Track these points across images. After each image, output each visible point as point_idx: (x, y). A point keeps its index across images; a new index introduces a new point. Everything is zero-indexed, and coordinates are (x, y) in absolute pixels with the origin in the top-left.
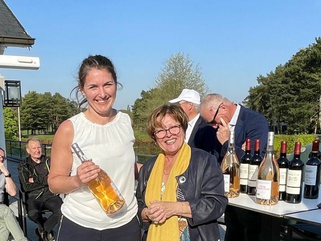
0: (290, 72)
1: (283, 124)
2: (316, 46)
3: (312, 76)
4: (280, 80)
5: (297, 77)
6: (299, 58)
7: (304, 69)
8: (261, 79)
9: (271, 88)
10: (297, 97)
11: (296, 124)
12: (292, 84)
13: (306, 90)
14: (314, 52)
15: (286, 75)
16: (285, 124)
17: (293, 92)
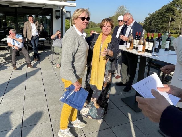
0: (160, 13)
1: (156, 30)
2: (170, 4)
3: (168, 14)
4: (156, 15)
5: (162, 14)
6: (163, 8)
7: (165, 12)
8: (150, 15)
9: (153, 18)
10: (161, 21)
11: (161, 30)
12: (160, 17)
13: (165, 19)
14: (169, 6)
15: (158, 13)
16: (157, 30)
17: (160, 19)
